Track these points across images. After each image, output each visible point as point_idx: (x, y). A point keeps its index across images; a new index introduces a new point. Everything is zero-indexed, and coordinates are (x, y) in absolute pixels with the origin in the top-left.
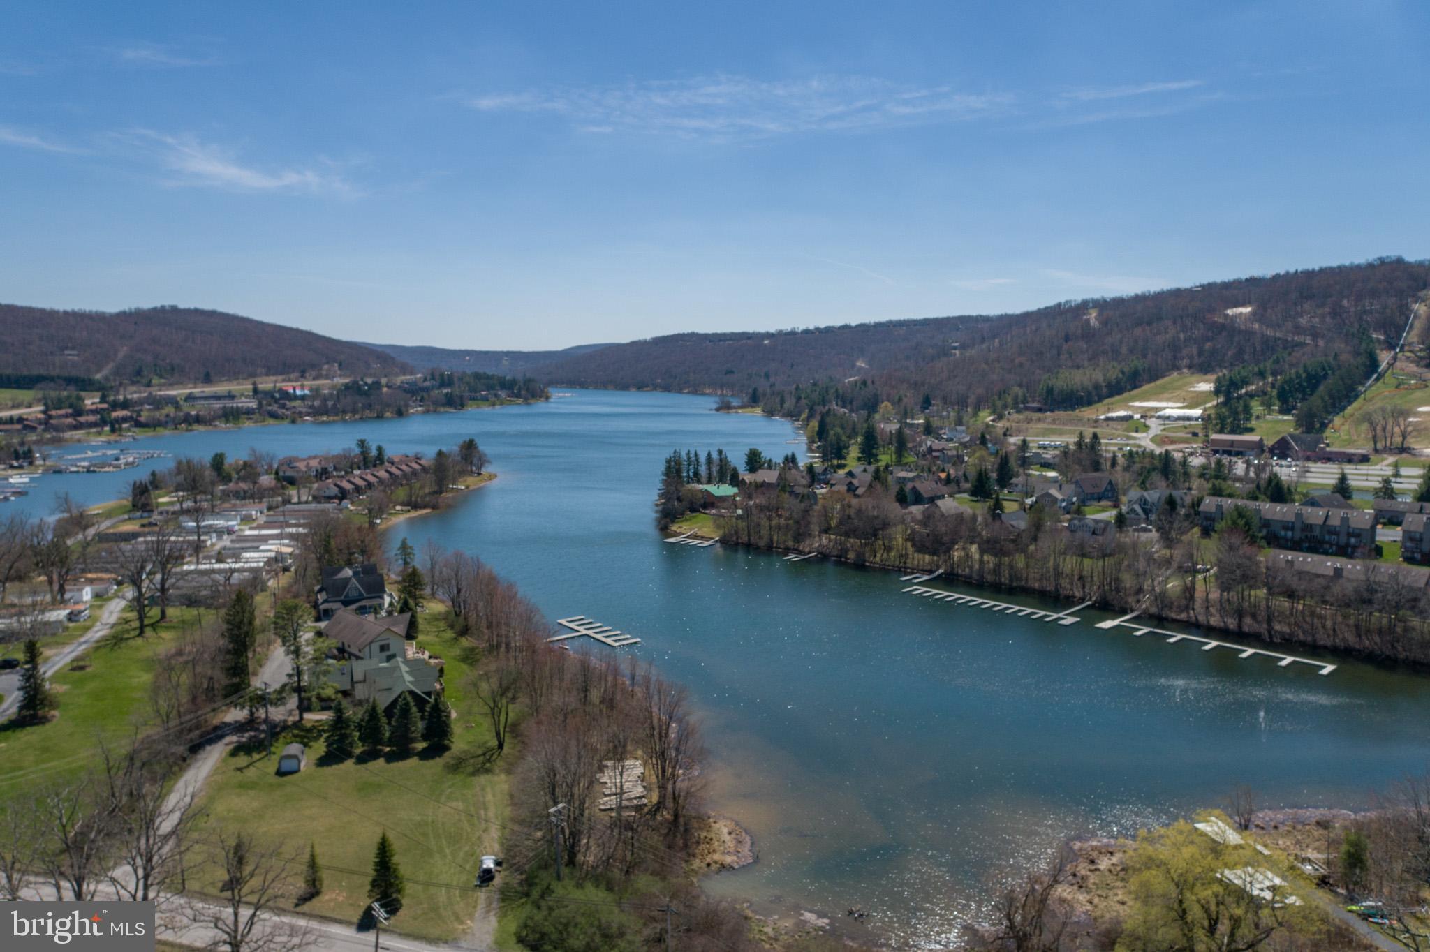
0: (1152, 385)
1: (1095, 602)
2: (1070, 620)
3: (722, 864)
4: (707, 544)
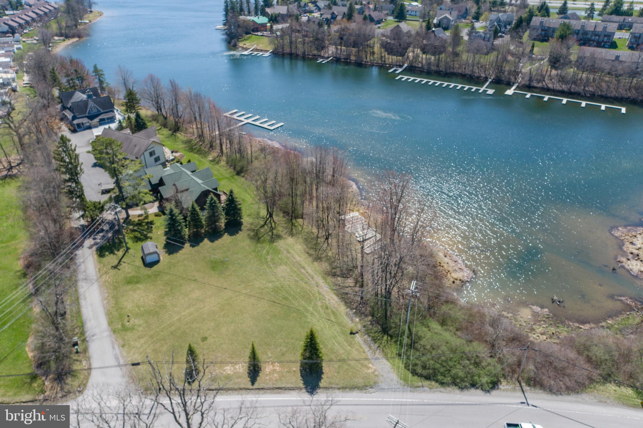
1: (494, 79)
2: (491, 92)
3: (460, 280)
4: (267, 54)
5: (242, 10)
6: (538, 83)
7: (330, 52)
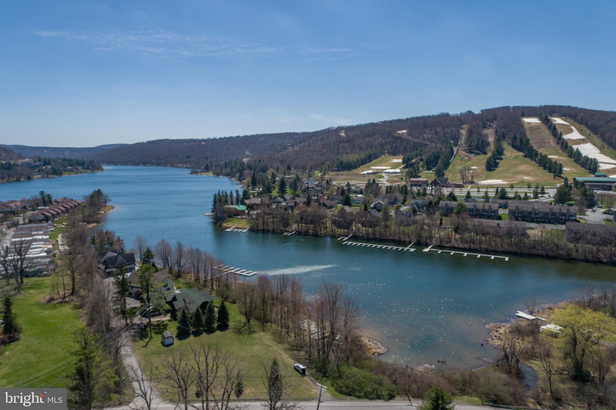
0: (376, 160)
1: (415, 242)
2: (412, 250)
3: (378, 353)
4: (245, 231)
5: (226, 201)
6: (448, 243)
7: (294, 228)
